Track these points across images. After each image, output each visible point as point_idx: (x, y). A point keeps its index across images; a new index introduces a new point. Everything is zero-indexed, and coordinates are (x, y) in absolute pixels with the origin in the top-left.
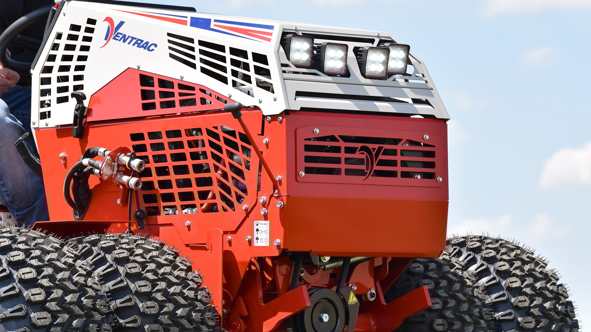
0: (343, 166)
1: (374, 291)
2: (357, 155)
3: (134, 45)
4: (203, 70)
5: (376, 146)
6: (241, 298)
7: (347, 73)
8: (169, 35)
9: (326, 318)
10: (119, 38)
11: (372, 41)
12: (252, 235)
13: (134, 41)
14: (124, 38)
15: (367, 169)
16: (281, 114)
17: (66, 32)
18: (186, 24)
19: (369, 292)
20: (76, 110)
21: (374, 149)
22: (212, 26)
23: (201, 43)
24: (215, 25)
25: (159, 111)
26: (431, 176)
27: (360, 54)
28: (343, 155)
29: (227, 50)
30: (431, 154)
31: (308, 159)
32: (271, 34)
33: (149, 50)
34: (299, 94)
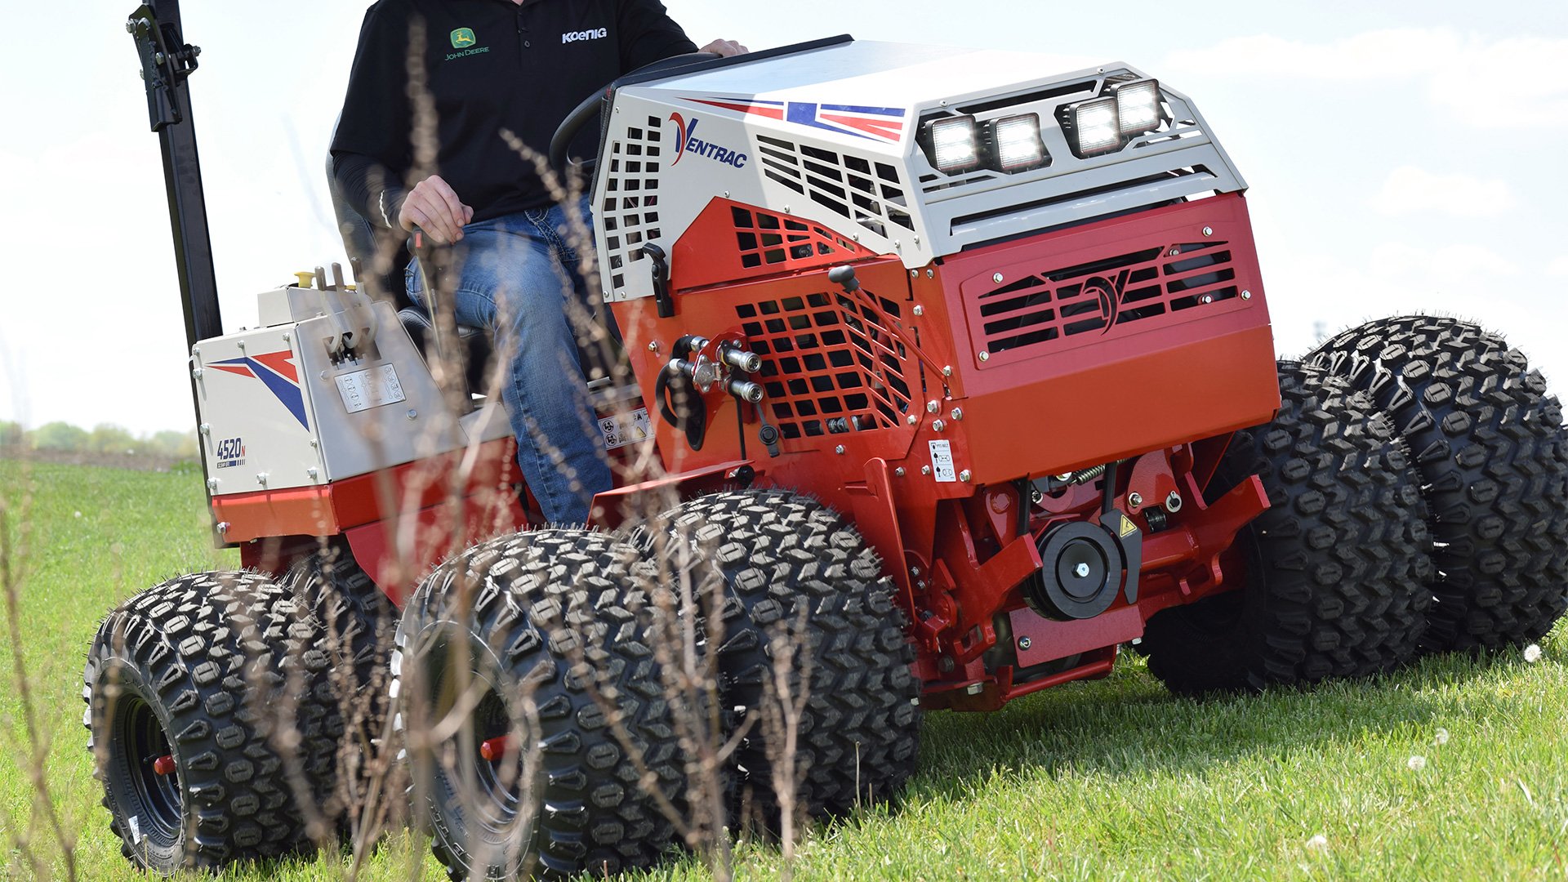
0: (1059, 322)
1: (1176, 496)
2: (1083, 297)
3: (715, 158)
4: (815, 196)
5: (1116, 272)
6: (940, 562)
7: (1045, 160)
8: (760, 138)
9: (1083, 570)
10: (694, 148)
11: (1090, 85)
12: (930, 464)
13: (715, 151)
14: (702, 148)
15: (1106, 314)
16: (930, 265)
17: (625, 141)
18: (781, 118)
19: (1169, 499)
20: (655, 274)
21: (1113, 279)
22: (818, 119)
23: (806, 150)
24: (822, 116)
25: (765, 267)
26: (1231, 293)
27: (1066, 119)
28: (1055, 304)
29: (841, 160)
30: (1224, 257)
31: (990, 328)
32: (899, 126)
33: (736, 165)
34: (956, 222)
